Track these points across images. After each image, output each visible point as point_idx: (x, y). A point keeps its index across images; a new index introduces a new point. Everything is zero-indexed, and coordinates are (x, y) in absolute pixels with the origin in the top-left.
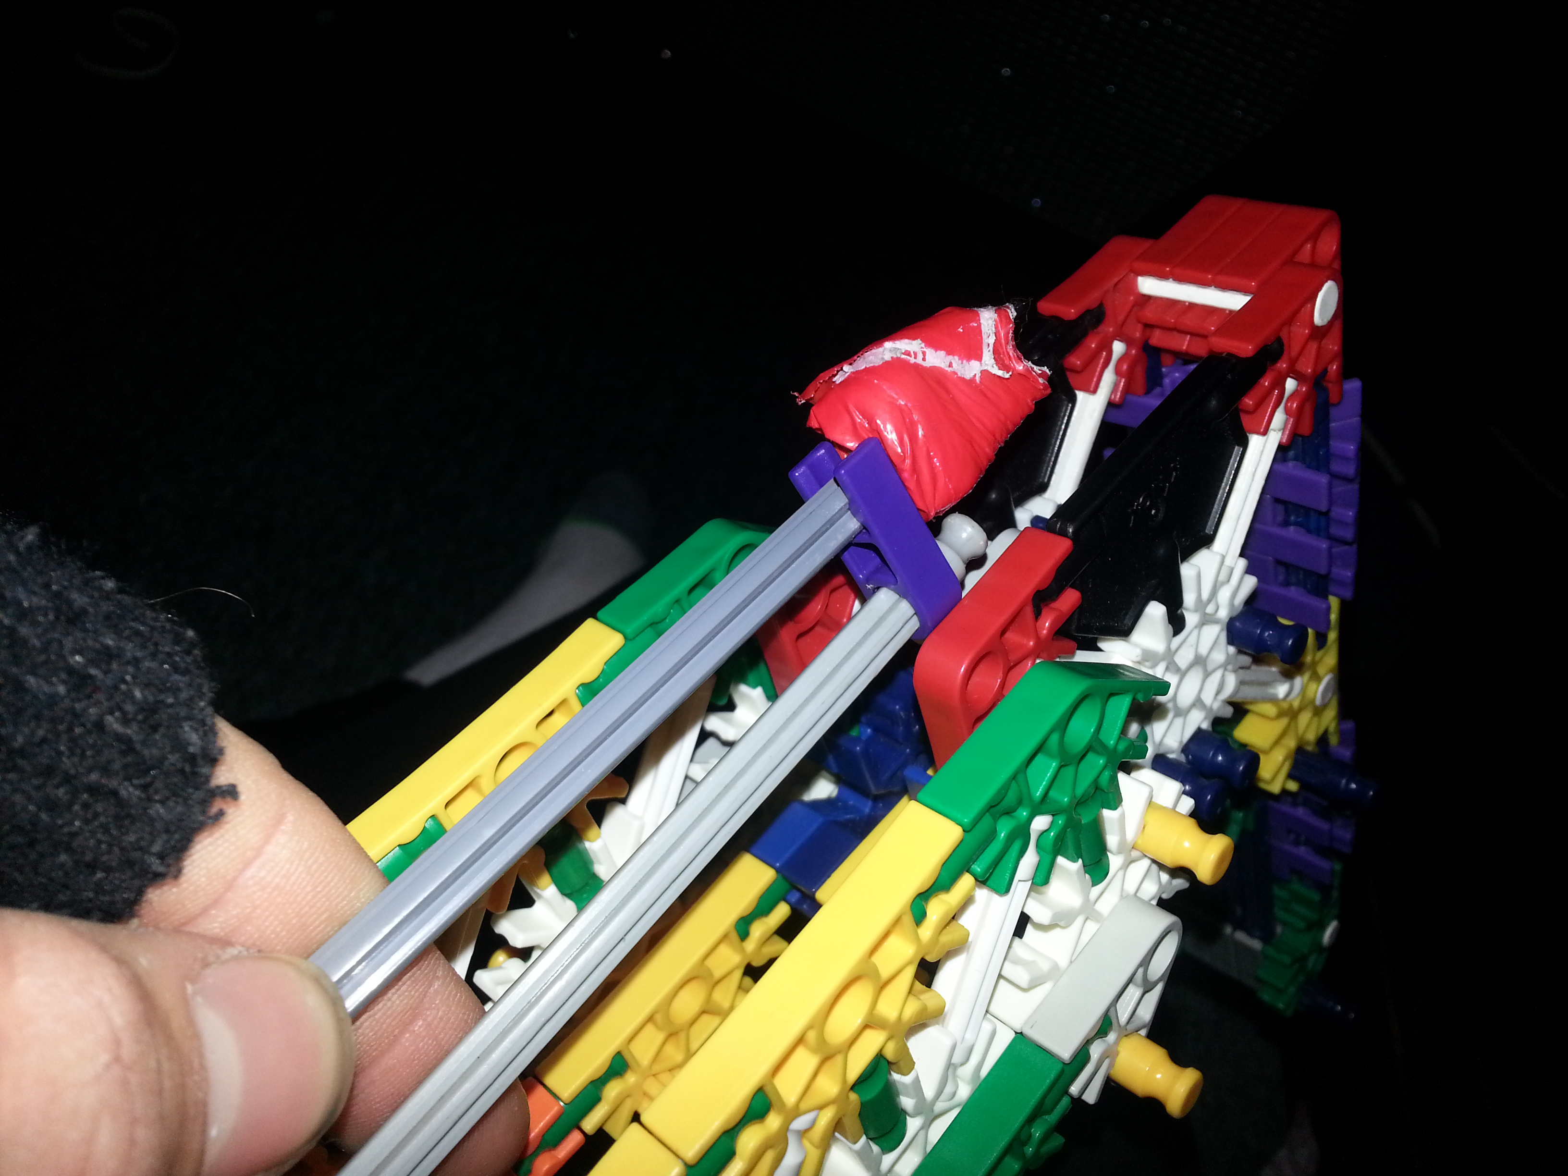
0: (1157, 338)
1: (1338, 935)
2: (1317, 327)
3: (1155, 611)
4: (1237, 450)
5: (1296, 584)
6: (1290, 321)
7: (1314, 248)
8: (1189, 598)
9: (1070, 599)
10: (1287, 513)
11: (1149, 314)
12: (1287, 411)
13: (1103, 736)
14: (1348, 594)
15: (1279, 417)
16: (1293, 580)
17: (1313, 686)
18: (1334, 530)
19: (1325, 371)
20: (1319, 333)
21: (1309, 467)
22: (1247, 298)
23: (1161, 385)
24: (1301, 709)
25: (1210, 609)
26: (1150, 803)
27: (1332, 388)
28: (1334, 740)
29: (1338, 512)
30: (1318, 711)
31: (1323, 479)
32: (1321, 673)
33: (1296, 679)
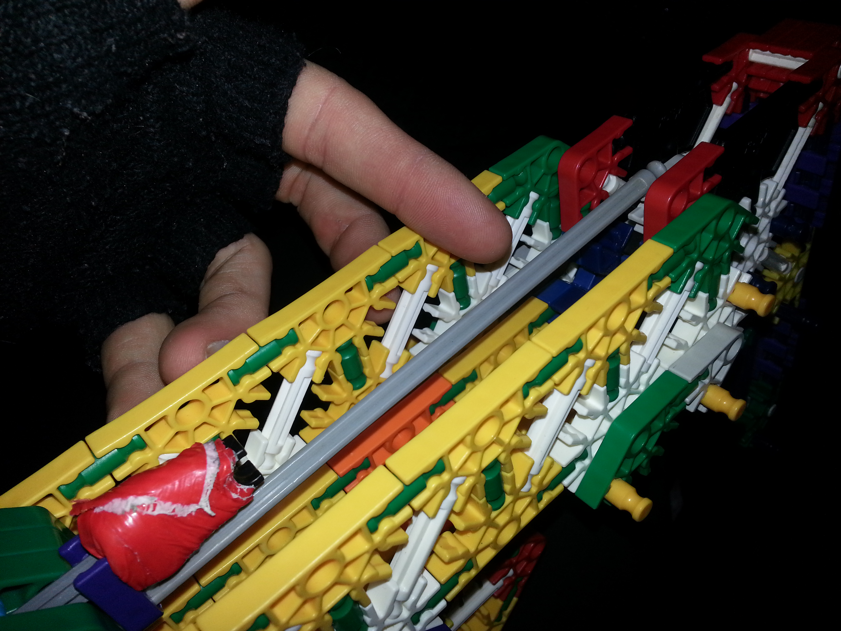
32: (800, 265)
33: (790, 264)
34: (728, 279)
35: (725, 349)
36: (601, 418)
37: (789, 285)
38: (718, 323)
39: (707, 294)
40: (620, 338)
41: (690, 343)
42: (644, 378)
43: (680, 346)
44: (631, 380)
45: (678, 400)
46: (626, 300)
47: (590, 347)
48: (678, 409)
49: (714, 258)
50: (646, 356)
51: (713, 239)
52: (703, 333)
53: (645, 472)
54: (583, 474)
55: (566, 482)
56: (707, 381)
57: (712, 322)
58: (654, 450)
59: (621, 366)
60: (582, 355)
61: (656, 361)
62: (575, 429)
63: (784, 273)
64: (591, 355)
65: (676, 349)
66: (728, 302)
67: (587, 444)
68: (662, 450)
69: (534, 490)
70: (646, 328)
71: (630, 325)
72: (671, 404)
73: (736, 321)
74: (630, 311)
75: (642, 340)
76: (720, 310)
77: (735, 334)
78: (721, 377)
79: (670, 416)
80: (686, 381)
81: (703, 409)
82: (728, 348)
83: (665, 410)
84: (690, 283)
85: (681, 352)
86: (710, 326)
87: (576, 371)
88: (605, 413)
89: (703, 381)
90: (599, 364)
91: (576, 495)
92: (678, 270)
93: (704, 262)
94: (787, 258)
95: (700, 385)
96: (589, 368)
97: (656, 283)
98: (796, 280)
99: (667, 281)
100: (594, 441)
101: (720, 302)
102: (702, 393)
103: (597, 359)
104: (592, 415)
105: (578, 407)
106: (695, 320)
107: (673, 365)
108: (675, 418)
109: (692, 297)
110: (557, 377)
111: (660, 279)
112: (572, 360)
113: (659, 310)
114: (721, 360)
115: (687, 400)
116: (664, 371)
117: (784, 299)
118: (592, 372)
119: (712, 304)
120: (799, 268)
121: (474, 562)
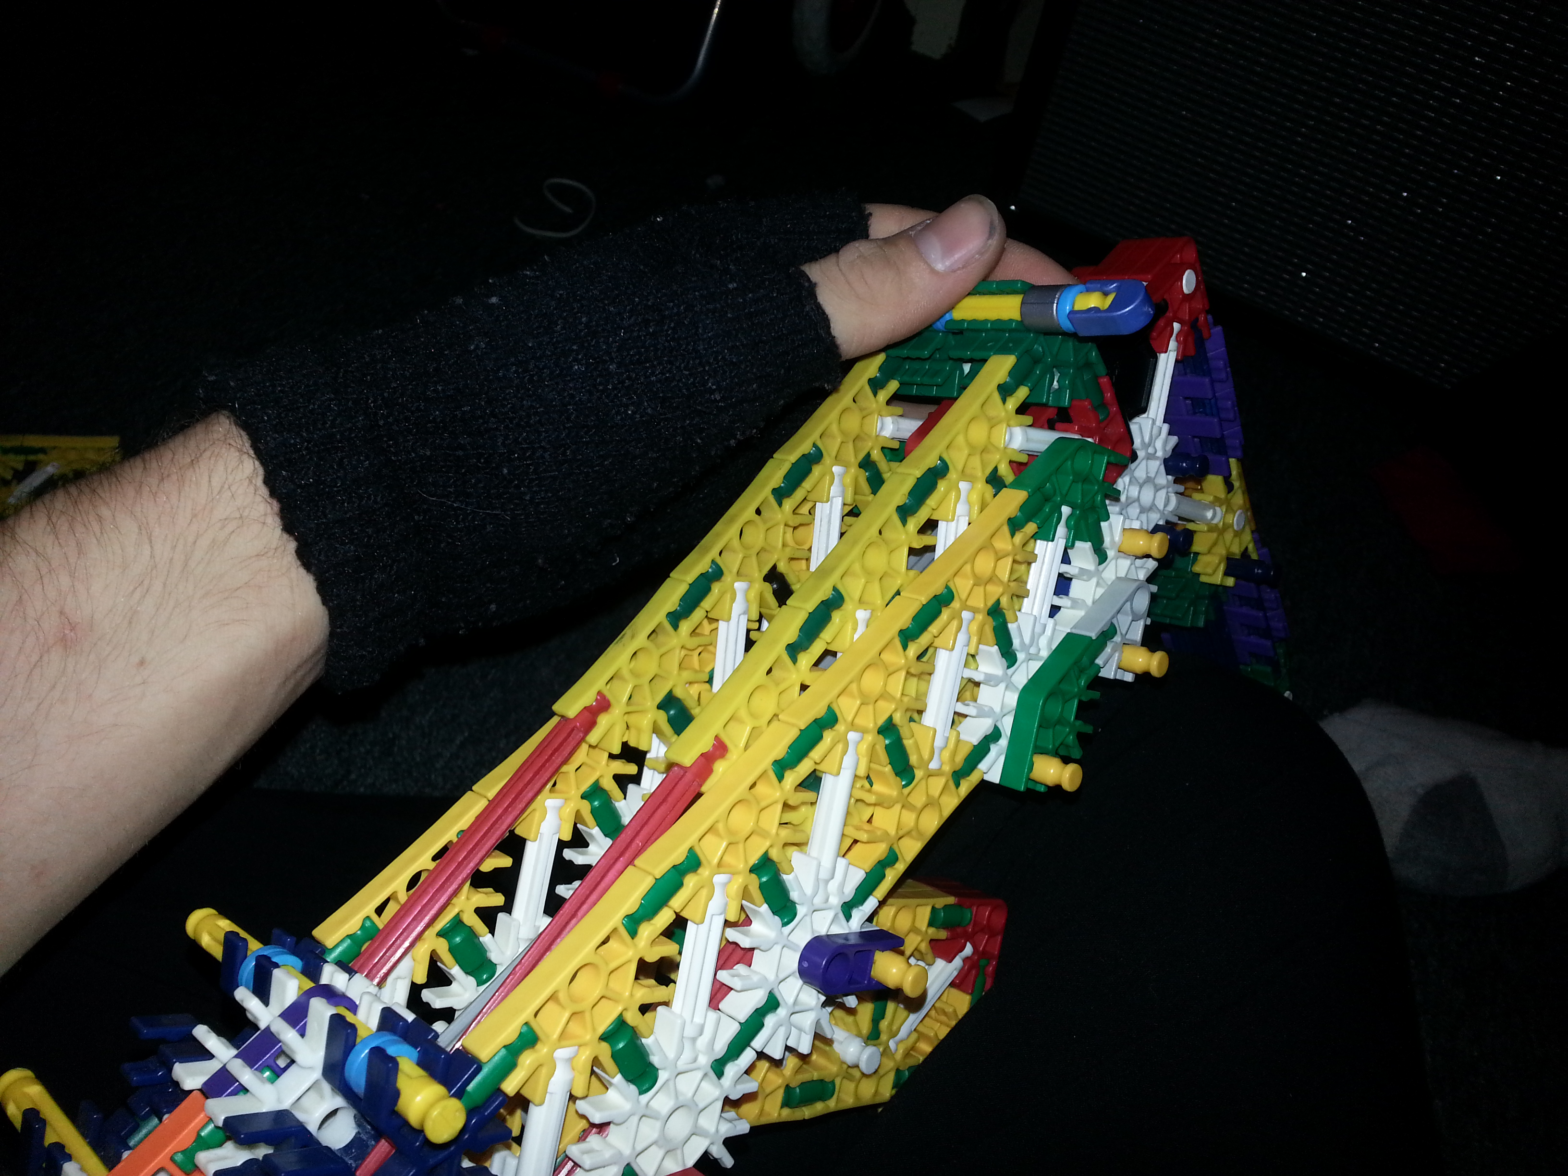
2: (1187, 294)
4: (1153, 361)
6: (1169, 290)
7: (1181, 255)
8: (1137, 441)
10: (1193, 406)
12: (1177, 341)
15: (1173, 344)
17: (1230, 516)
18: (1223, 415)
19: (1198, 320)
20: (1188, 297)
21: (1199, 375)
24: (1224, 530)
26: (1124, 528)
27: (1203, 330)
28: (1254, 557)
29: (1222, 403)
30: (1238, 534)
31: (1211, 383)
32: (1235, 509)
33: (1218, 509)
34: (1112, 526)
35: (1129, 602)
36: (1003, 686)
37: (1229, 536)
38: (1117, 576)
39: (1091, 546)
40: (995, 589)
41: (1087, 601)
42: (1042, 641)
43: (1075, 605)
44: (1027, 641)
45: (1088, 664)
46: (988, 547)
47: (963, 597)
48: (1091, 673)
51: (1074, 481)
52: (1101, 588)
54: (1003, 756)
55: (983, 766)
56: (1118, 638)
57: (1109, 574)
58: (1077, 724)
59: (1008, 623)
60: (955, 605)
63: (1214, 522)
65: (1074, 608)
66: (1121, 553)
67: (997, 717)
68: (1090, 727)
69: (946, 768)
71: (1003, 575)
72: (1077, 664)
75: (1024, 593)
76: (1114, 560)
77: (1136, 584)
78: (1136, 634)
79: (1083, 685)
80: (1091, 640)
81: (1127, 676)
82: (1131, 601)
84: (1062, 530)
85: (1080, 611)
86: (1108, 581)
87: (955, 623)
88: (1007, 680)
89: (1112, 638)
90: (979, 617)
92: (1042, 515)
93: (1072, 506)
94: (1210, 502)
95: (1110, 644)
96: (969, 621)
97: (1021, 531)
99: (1032, 527)
100: (1004, 715)
101: (1110, 552)
102: (1116, 654)
103: (974, 610)
104: (991, 681)
105: (969, 672)
106: (1085, 574)
107: (1074, 627)
109: (1072, 547)
111: (1023, 527)
112: (946, 611)
113: (1033, 558)
114: (1128, 616)
115: (1099, 661)
116: (1066, 634)
117: (1230, 553)
118: (973, 626)
119: (1101, 556)
120: (1235, 513)
121: (897, 851)
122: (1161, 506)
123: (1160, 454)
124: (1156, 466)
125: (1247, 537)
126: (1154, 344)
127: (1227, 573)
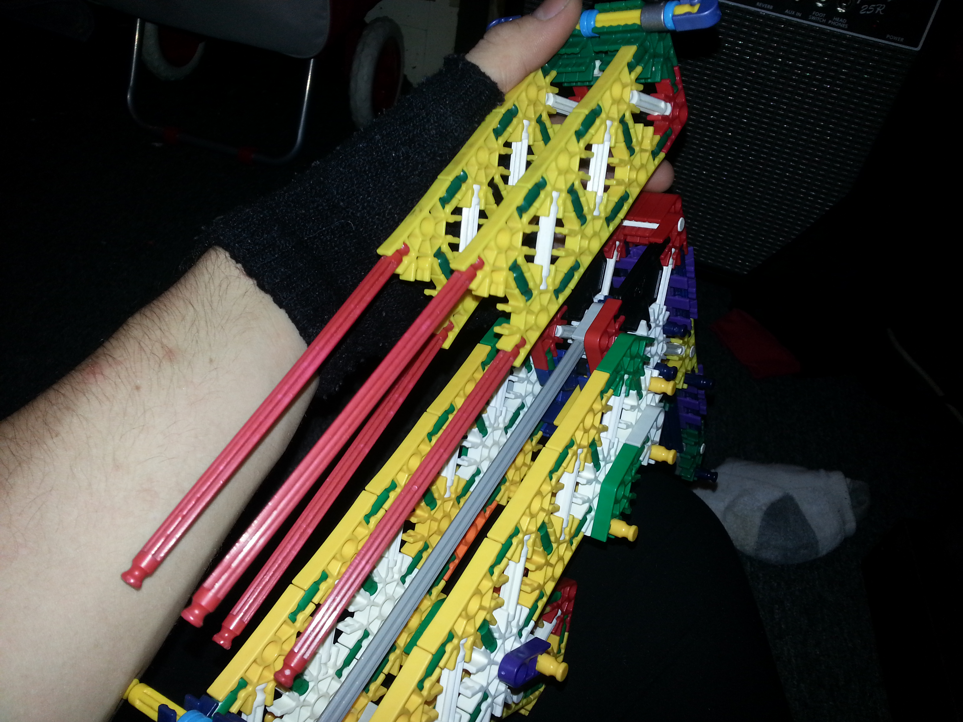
0: (629, 239)
1: (706, 449)
2: (679, 232)
3: (643, 323)
4: (660, 271)
5: (680, 315)
6: (671, 232)
7: (675, 207)
8: (652, 318)
9: (622, 318)
10: (675, 291)
11: (626, 232)
12: (673, 258)
13: (639, 352)
14: (696, 317)
15: (671, 261)
16: (679, 314)
17: (688, 350)
18: (690, 296)
19: (683, 245)
20: (680, 233)
21: (681, 276)
22: (658, 225)
23: (630, 254)
24: (686, 358)
25: (657, 322)
26: (652, 377)
27: (685, 250)
28: (697, 371)
29: (690, 290)
30: (691, 359)
31: (686, 279)
32: (691, 345)
33: (683, 347)
34: (645, 378)
35: (655, 421)
36: (594, 483)
37: (687, 361)
38: (647, 405)
39: (636, 391)
40: (593, 432)
41: (634, 423)
42: (612, 452)
43: (628, 427)
44: (606, 455)
45: (636, 460)
46: (591, 410)
47: (578, 442)
48: (637, 466)
49: (634, 370)
50: (610, 438)
51: (630, 360)
52: (640, 414)
53: (628, 512)
54: (592, 522)
55: (583, 530)
56: (649, 443)
57: (643, 405)
58: (630, 496)
59: (598, 448)
60: (575, 448)
61: (617, 439)
62: (580, 494)
63: (681, 354)
64: (579, 447)
65: (627, 428)
66: (649, 391)
67: (590, 501)
68: (635, 495)
69: (567, 538)
70: (605, 422)
71: (597, 424)
72: (632, 464)
73: (657, 401)
74: (595, 415)
75: (605, 429)
76: (646, 397)
77: (659, 410)
78: (657, 439)
79: (634, 471)
80: (637, 447)
81: (652, 462)
82: (656, 420)
83: (630, 469)
84: (624, 388)
85: (630, 430)
86: (643, 409)
87: (574, 458)
88: (596, 479)
89: (647, 444)
90: (585, 450)
91: (592, 537)
92: (615, 384)
93: (629, 374)
94: (680, 344)
95: (646, 448)
96: (580, 454)
97: (605, 395)
98: (690, 356)
99: (611, 391)
100: (594, 498)
101: (644, 393)
102: (649, 452)
103: (583, 447)
104: (589, 482)
105: (579, 480)
106: (633, 408)
107: (627, 439)
108: (638, 472)
109: (627, 395)
110: (564, 464)
111: (607, 392)
112: (570, 452)
113: (610, 408)
114: (654, 428)
115: (641, 458)
116: (623, 444)
117: (687, 371)
118: (582, 456)
119: (640, 396)
120: (691, 348)
121: (544, 592)
122: (659, 352)
123: (661, 324)
124: (659, 330)
125: (695, 360)
126: (662, 262)
127: (684, 382)
